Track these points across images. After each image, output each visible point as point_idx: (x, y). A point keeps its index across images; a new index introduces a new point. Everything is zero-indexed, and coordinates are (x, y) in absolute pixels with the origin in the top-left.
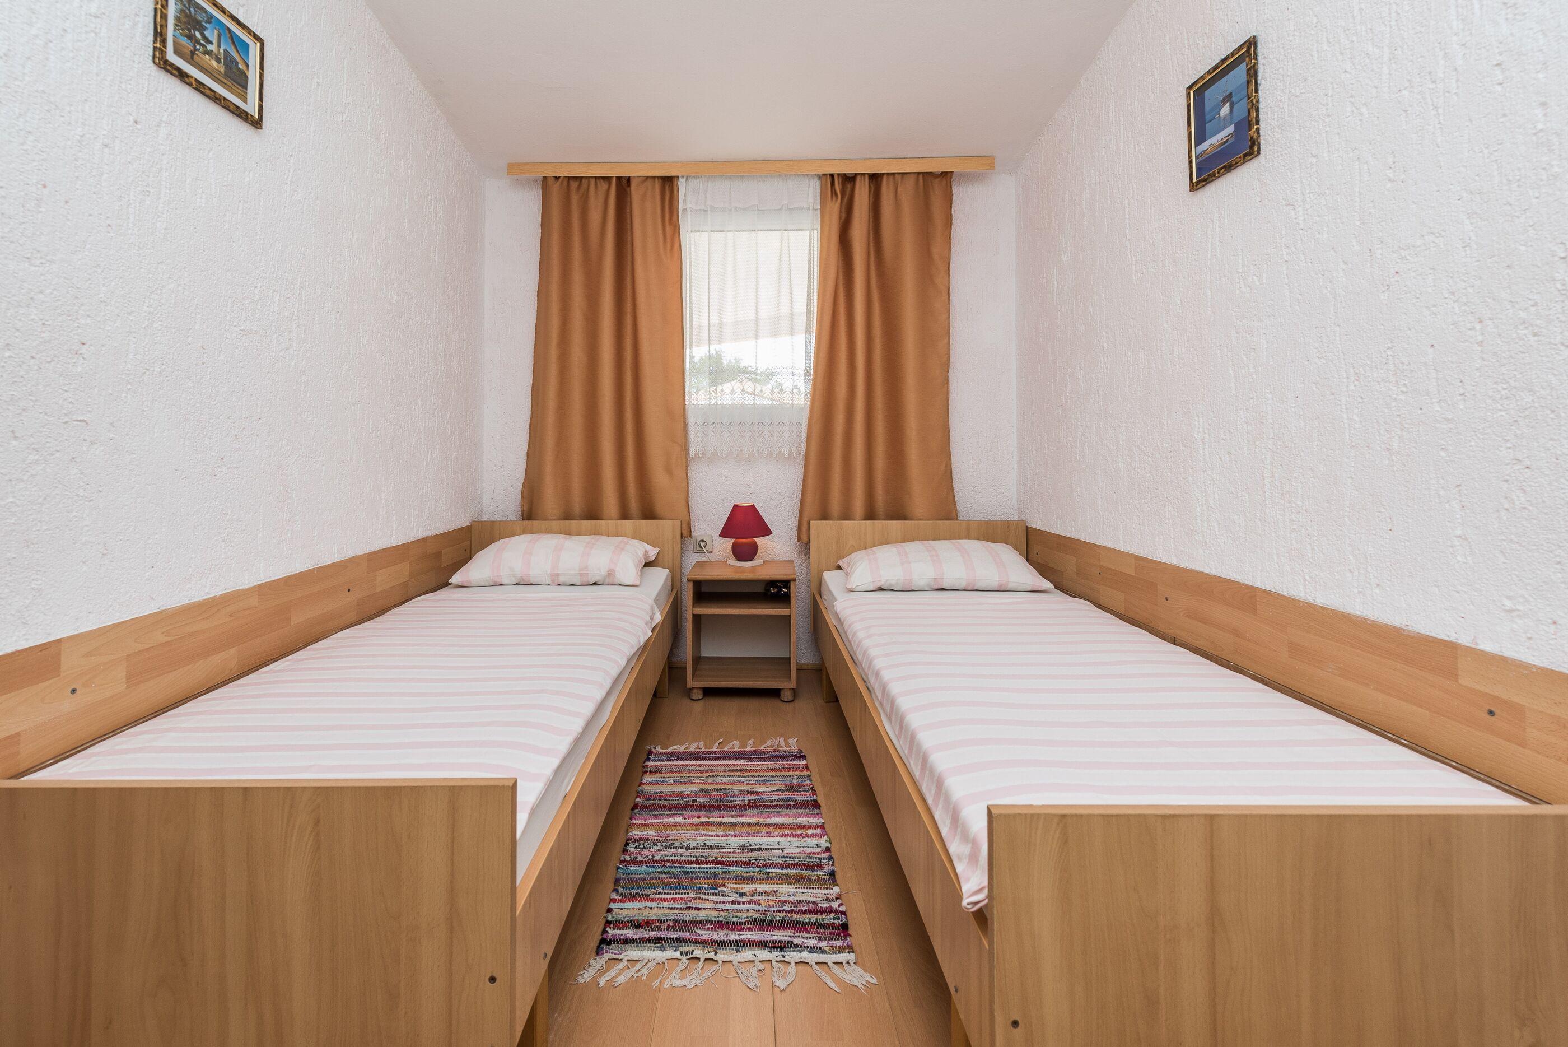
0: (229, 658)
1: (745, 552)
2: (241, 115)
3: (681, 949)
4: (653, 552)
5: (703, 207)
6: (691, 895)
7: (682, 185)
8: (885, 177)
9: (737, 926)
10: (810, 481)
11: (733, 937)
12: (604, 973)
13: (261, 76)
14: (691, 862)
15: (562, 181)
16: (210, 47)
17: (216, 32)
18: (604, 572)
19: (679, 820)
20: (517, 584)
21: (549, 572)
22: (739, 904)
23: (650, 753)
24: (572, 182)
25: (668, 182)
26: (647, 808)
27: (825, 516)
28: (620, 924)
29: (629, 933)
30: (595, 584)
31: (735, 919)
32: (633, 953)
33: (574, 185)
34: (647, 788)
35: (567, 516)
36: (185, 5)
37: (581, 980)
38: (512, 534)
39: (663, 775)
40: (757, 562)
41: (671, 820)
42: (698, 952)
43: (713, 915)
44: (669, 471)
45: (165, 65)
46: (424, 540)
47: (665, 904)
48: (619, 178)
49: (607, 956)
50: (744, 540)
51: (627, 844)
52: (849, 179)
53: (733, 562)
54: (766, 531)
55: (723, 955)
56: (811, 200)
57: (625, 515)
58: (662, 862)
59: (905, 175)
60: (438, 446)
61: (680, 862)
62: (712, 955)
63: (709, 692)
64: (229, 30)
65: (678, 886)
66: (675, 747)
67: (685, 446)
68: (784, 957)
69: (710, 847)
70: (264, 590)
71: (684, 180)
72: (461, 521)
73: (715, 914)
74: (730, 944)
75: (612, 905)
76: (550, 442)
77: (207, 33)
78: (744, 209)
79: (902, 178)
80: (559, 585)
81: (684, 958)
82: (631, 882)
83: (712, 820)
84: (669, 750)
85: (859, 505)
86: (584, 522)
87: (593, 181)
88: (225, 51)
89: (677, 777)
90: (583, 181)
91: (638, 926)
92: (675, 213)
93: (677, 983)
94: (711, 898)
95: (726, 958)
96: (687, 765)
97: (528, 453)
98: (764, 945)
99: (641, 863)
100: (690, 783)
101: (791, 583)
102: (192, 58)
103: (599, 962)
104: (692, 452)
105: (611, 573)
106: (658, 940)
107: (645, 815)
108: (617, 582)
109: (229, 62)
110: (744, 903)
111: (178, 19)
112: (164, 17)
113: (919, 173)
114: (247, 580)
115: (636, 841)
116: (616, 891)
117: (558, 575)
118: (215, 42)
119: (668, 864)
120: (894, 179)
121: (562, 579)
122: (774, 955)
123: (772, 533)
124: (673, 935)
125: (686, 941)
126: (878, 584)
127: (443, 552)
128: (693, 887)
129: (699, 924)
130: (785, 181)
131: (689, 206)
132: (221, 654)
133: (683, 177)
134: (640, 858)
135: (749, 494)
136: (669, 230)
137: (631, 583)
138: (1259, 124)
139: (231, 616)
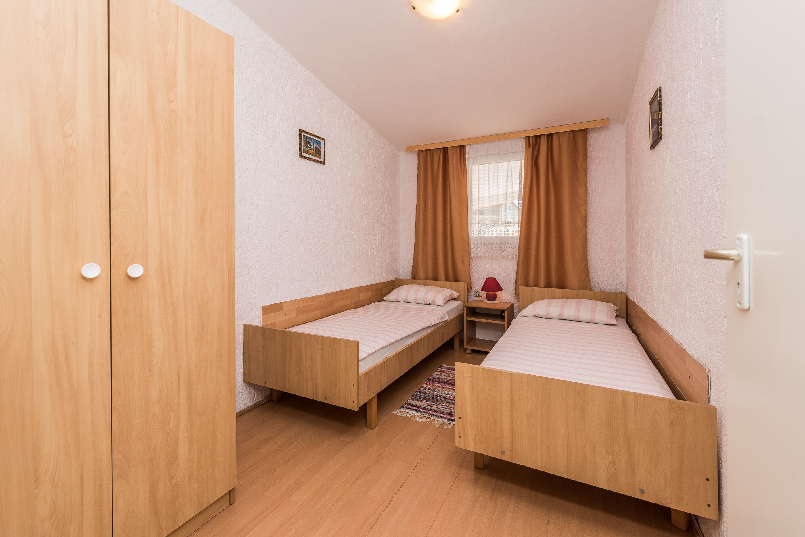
0: (318, 313)
1: (492, 298)
2: (319, 162)
3: (422, 413)
4: (456, 295)
5: (477, 156)
6: (432, 403)
7: (468, 148)
8: (554, 134)
9: (442, 413)
10: (520, 269)
11: (439, 415)
12: (399, 413)
13: (324, 149)
14: (437, 396)
15: (424, 151)
16: (312, 147)
17: (313, 142)
18: (431, 300)
19: (440, 385)
20: (404, 302)
21: (414, 298)
22: (445, 408)
23: (442, 366)
24: (427, 151)
25: (462, 148)
26: (431, 380)
27: (527, 285)
28: (409, 404)
29: (410, 407)
30: (429, 304)
31: (442, 411)
32: (409, 411)
33: (428, 152)
34: (434, 375)
35: (427, 279)
36: (306, 139)
37: (393, 413)
38: (408, 284)
39: (442, 373)
40: (496, 302)
41: (438, 385)
42: (426, 415)
43: (436, 409)
44: (463, 263)
45: (301, 156)
46: (376, 284)
47: (424, 403)
48: (444, 148)
49: (402, 410)
50: (491, 293)
51: (421, 388)
52: (538, 137)
53: (486, 301)
54: (500, 289)
55: (433, 418)
56: (521, 148)
57: (447, 279)
58: (429, 394)
59: (564, 133)
60: (381, 252)
61: (434, 395)
62: (430, 417)
63: (473, 351)
64: (316, 140)
65: (430, 400)
66: (452, 366)
67: (469, 253)
68: (451, 422)
69: (446, 394)
70: (327, 295)
71: (469, 145)
72: (391, 278)
73: (437, 409)
74: (437, 416)
75: (409, 400)
76: (420, 251)
77: (311, 144)
78: (493, 155)
79: (562, 134)
80: (418, 303)
81: (422, 416)
82: (417, 396)
83: (451, 388)
84: (449, 366)
85: (542, 280)
86: (432, 281)
87: (435, 150)
88: (315, 146)
89: (446, 374)
90: (432, 150)
91: (413, 406)
92: (465, 160)
93: (417, 420)
94: (438, 405)
95: (434, 418)
96: (452, 372)
97: (414, 254)
98: (446, 419)
99: (422, 393)
100: (450, 377)
101: (505, 311)
102: (307, 152)
103: (399, 411)
104: (472, 255)
105: (434, 301)
106: (417, 410)
107: (430, 382)
108: (436, 304)
109: (316, 149)
110: (447, 409)
111: (304, 143)
112: (301, 145)
113: (570, 131)
114: (323, 292)
115: (424, 387)
116: (412, 397)
117: (417, 300)
118: (313, 145)
119: (430, 395)
120: (559, 135)
121: (418, 302)
122: (449, 421)
123: (503, 290)
124: (422, 410)
125: (424, 412)
126: (535, 314)
127: (384, 289)
128: (434, 402)
129: (430, 410)
130: (510, 141)
131: (471, 156)
132: (316, 312)
133: (468, 145)
134: (422, 392)
135: (497, 273)
136: (463, 167)
137: (440, 305)
138: (661, 126)
139: (319, 302)
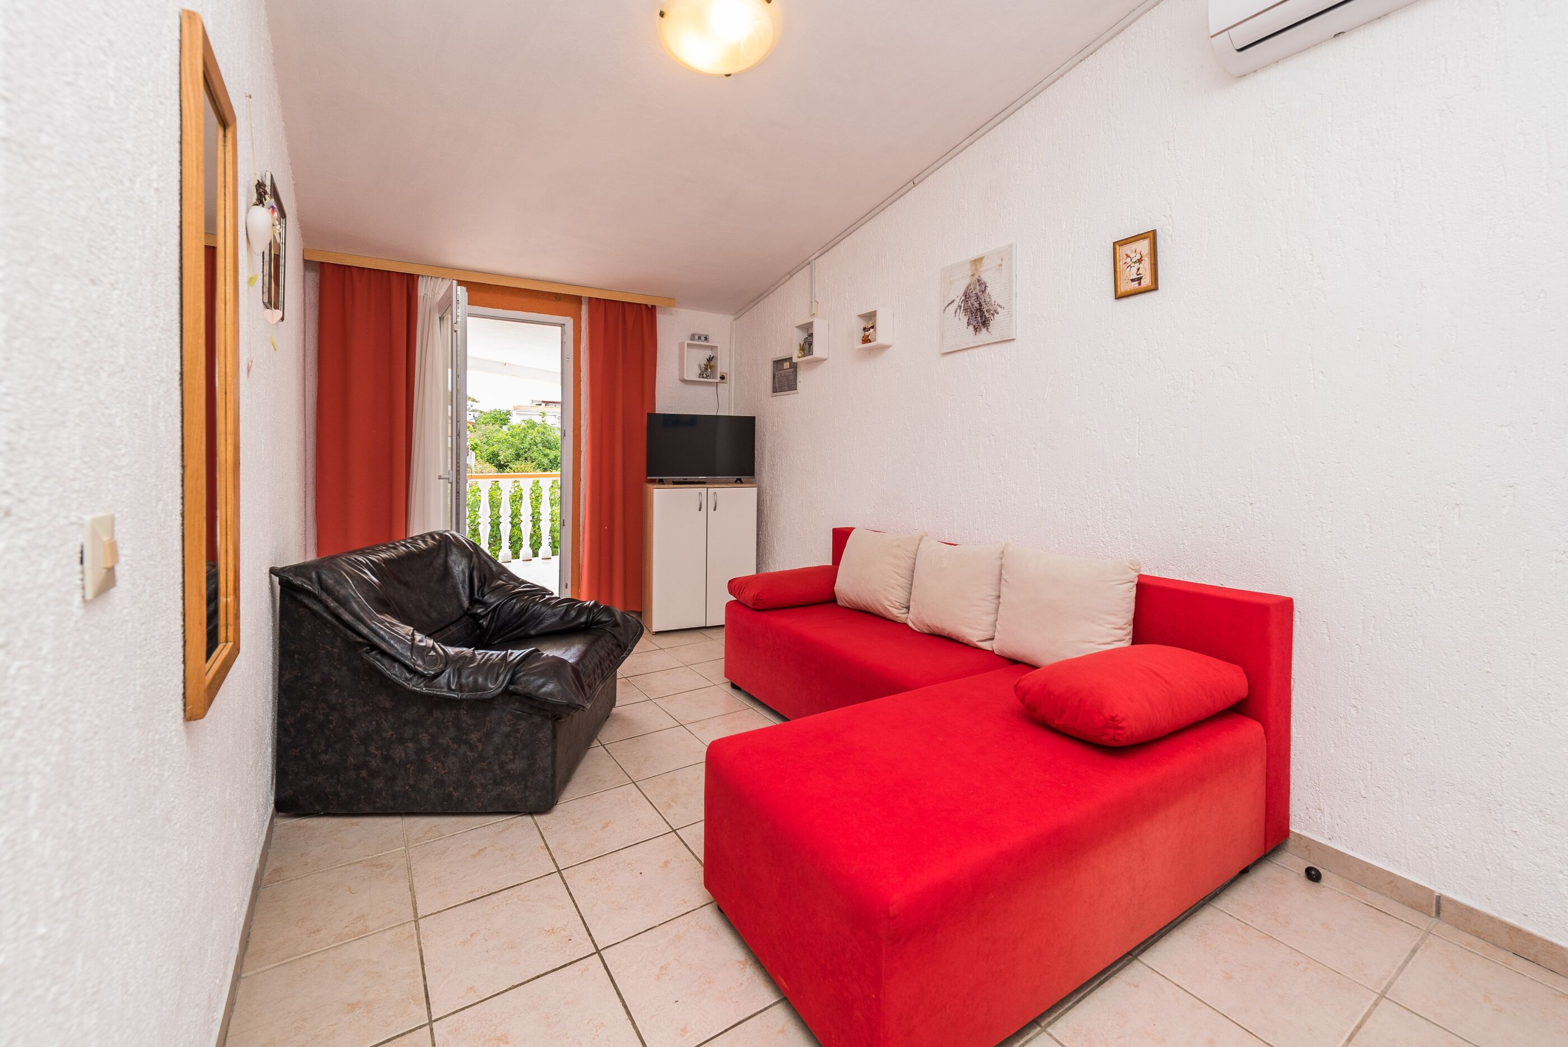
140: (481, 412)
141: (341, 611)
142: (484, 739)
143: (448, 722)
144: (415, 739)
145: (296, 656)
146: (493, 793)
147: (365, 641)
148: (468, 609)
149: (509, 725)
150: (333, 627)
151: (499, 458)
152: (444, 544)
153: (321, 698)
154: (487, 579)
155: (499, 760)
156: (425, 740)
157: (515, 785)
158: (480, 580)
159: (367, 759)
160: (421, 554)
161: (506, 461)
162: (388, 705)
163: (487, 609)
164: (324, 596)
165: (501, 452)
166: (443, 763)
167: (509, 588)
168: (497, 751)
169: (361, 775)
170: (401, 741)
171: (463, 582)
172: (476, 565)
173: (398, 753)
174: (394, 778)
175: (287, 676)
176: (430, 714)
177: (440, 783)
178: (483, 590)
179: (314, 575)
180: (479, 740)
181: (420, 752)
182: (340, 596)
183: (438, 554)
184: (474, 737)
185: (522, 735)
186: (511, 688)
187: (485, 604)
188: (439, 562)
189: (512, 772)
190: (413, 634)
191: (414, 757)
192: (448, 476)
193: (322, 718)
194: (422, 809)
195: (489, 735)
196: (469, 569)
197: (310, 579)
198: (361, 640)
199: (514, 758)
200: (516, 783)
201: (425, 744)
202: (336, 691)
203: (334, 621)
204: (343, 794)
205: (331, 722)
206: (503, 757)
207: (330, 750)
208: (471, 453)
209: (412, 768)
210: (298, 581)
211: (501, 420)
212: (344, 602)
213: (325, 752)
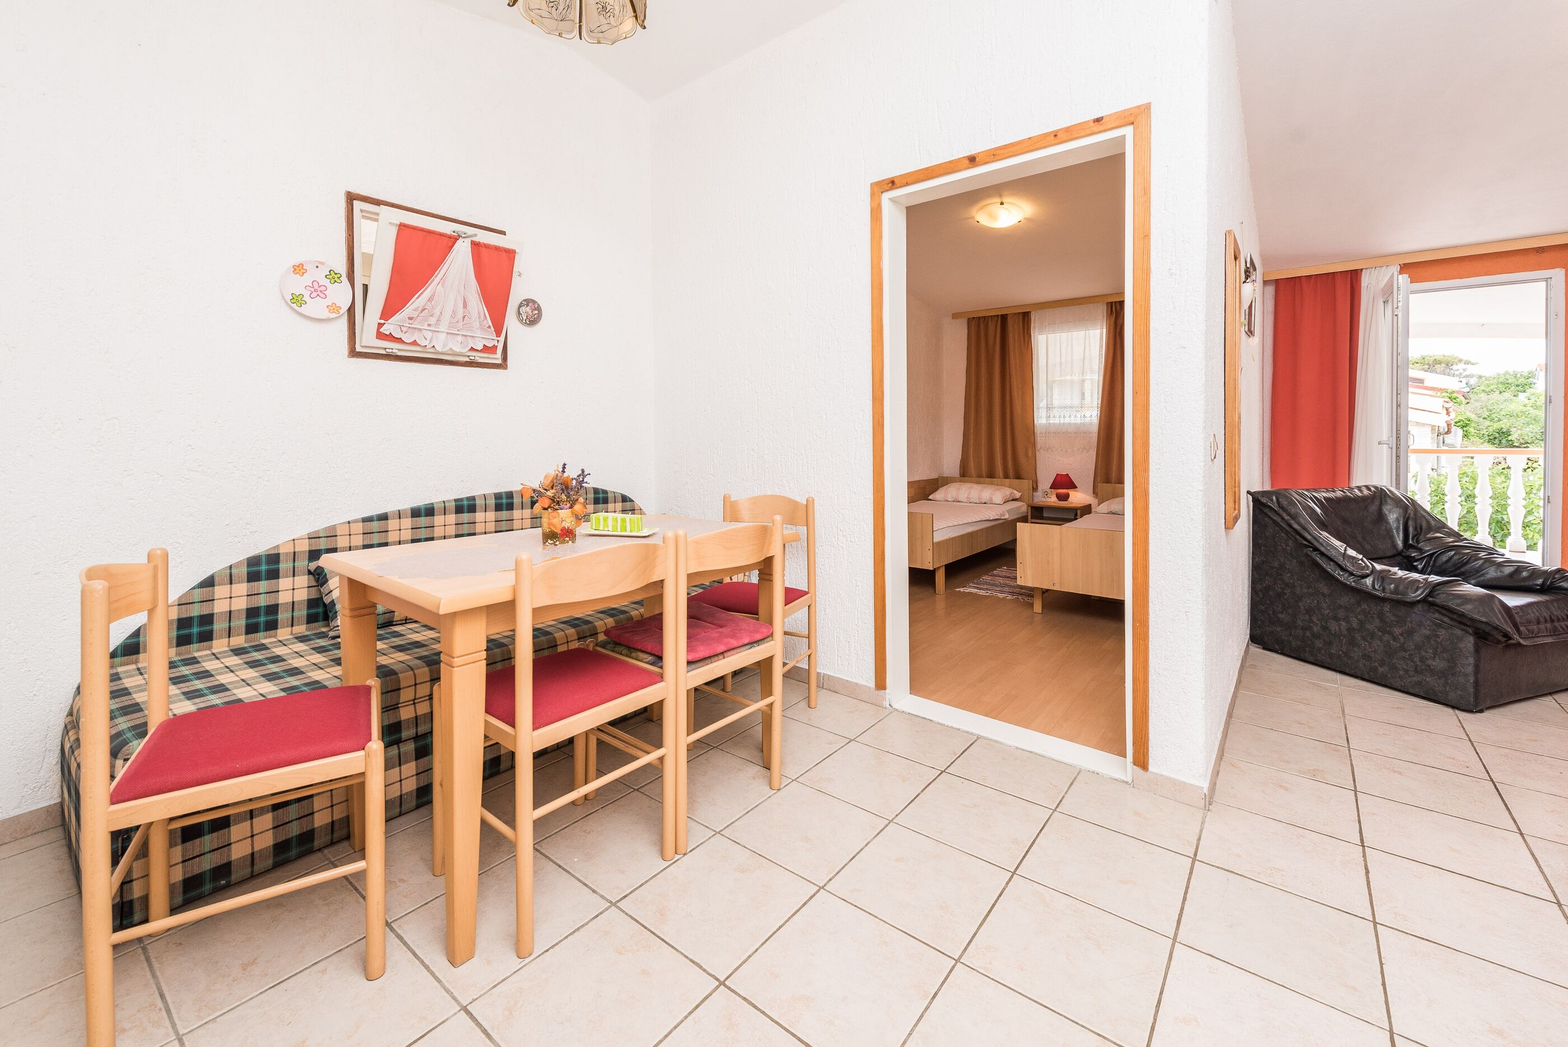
1: (1064, 497)
4: (1017, 494)
5: (1044, 324)
7: (1033, 315)
10: (1099, 463)
15: (976, 319)
18: (987, 499)
20: (954, 502)
21: (966, 497)
24: (980, 319)
25: (1026, 315)
27: (1108, 482)
30: (985, 503)
32: (971, 589)
33: (982, 321)
35: (980, 476)
38: (957, 482)
40: (1069, 501)
44: (1027, 456)
46: (919, 481)
48: (1001, 315)
50: (1063, 491)
52: (1121, 303)
53: (1056, 500)
54: (1074, 487)
56: (1101, 315)
57: (1006, 476)
58: (990, 582)
67: (1034, 444)
71: (1034, 312)
72: (934, 475)
78: (1066, 322)
86: (986, 479)
87: (990, 318)
90: (986, 318)
92: (1029, 329)
97: (962, 446)
101: (1078, 510)
104: (1039, 447)
105: (990, 500)
106: (979, 589)
108: (993, 503)
117: (969, 499)
121: (971, 501)
123: (1077, 488)
124: (984, 590)
127: (926, 487)
130: (1087, 307)
131: (1037, 324)
136: (1026, 337)
137: (999, 504)
140: (1480, 377)
141: (1292, 522)
142: (1405, 635)
143: (1373, 614)
144: (1346, 619)
145: (1263, 548)
146: (1415, 678)
147: (1309, 544)
148: (1402, 551)
149: (1430, 630)
150: (1287, 533)
151: (1510, 438)
152: (1380, 496)
153: (1279, 577)
154: (1423, 530)
155: (1420, 654)
156: (1355, 624)
157: (1435, 679)
158: (1415, 529)
159: (1311, 625)
160: (1356, 500)
161: (1523, 441)
162: (1326, 591)
163: (1422, 554)
164: (1281, 512)
165: (1513, 430)
166: (1370, 643)
167: (1448, 541)
168: (1418, 648)
169: (1306, 635)
170: (1336, 619)
171: (1398, 528)
172: (1412, 515)
173: (1333, 626)
174: (1330, 643)
175: (1257, 559)
176: (1359, 605)
177: (1366, 657)
178: (1418, 538)
179: (1274, 498)
180: (1401, 635)
181: (1350, 630)
182: (1292, 513)
183: (1372, 502)
184: (1397, 631)
185: (1442, 640)
186: (1430, 599)
187: (1420, 550)
188: (1373, 508)
189: (1432, 667)
190: (1345, 548)
191: (1346, 632)
192: (1388, 442)
193: (1280, 590)
194: (1352, 671)
195: (1410, 633)
196: (1404, 518)
197: (1272, 500)
198: (1306, 543)
199: (1435, 657)
200: (1436, 677)
201: (1355, 625)
202: (1289, 575)
203: (1287, 528)
204: (1293, 643)
205: (1285, 594)
206: (1423, 653)
207: (1285, 612)
208: (1456, 431)
209: (1344, 640)
210: (1264, 500)
211: (1518, 386)
212: (1294, 517)
213: (1282, 612)
